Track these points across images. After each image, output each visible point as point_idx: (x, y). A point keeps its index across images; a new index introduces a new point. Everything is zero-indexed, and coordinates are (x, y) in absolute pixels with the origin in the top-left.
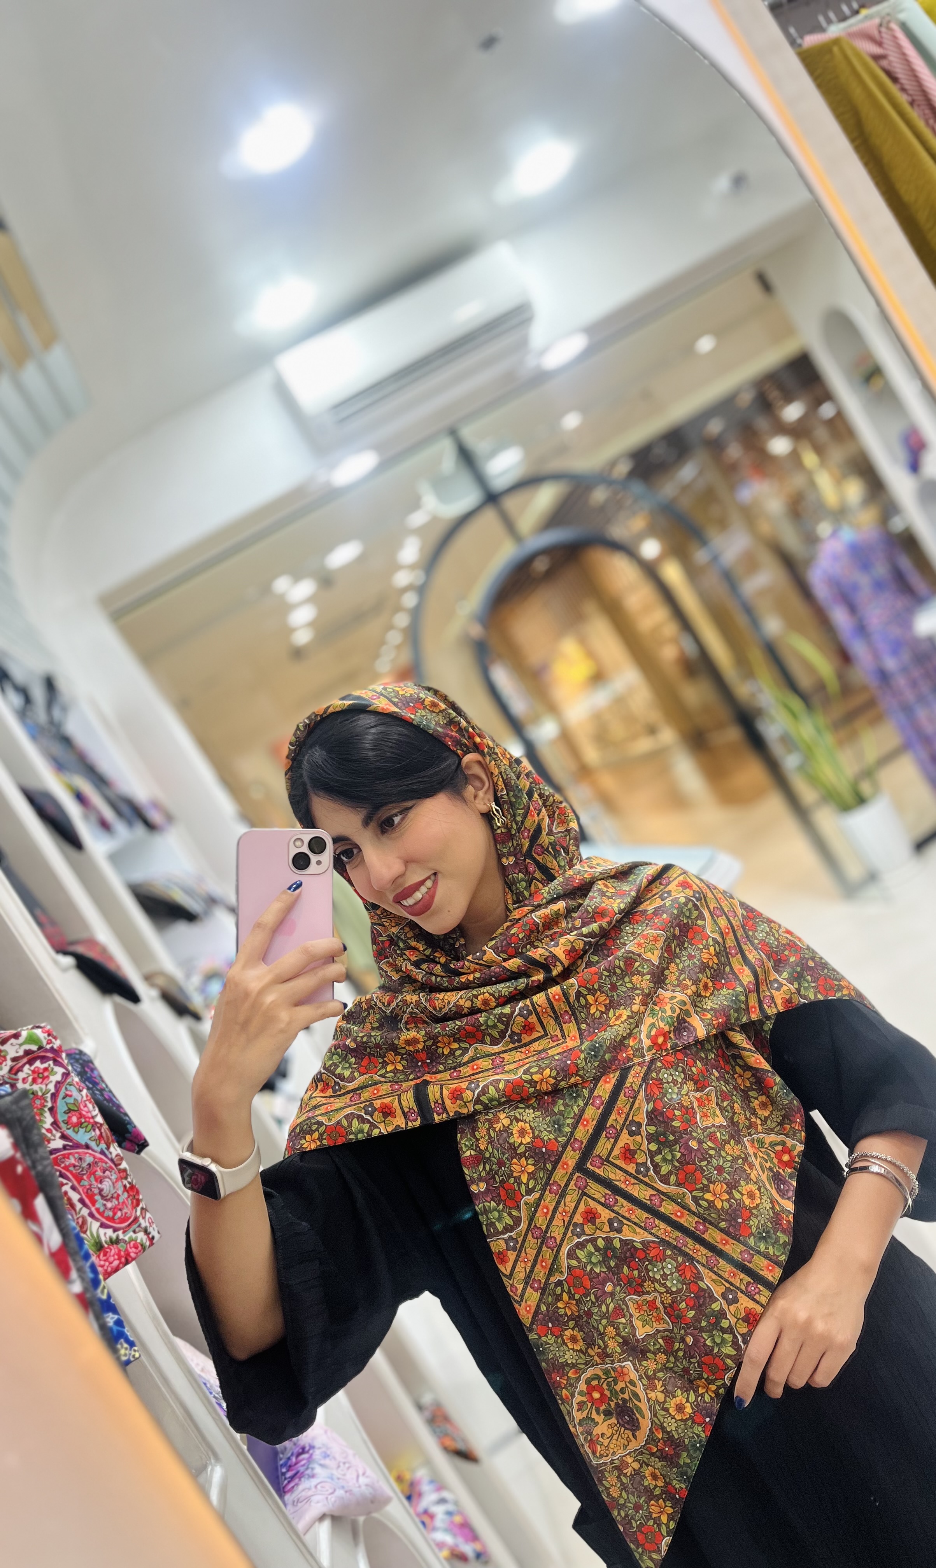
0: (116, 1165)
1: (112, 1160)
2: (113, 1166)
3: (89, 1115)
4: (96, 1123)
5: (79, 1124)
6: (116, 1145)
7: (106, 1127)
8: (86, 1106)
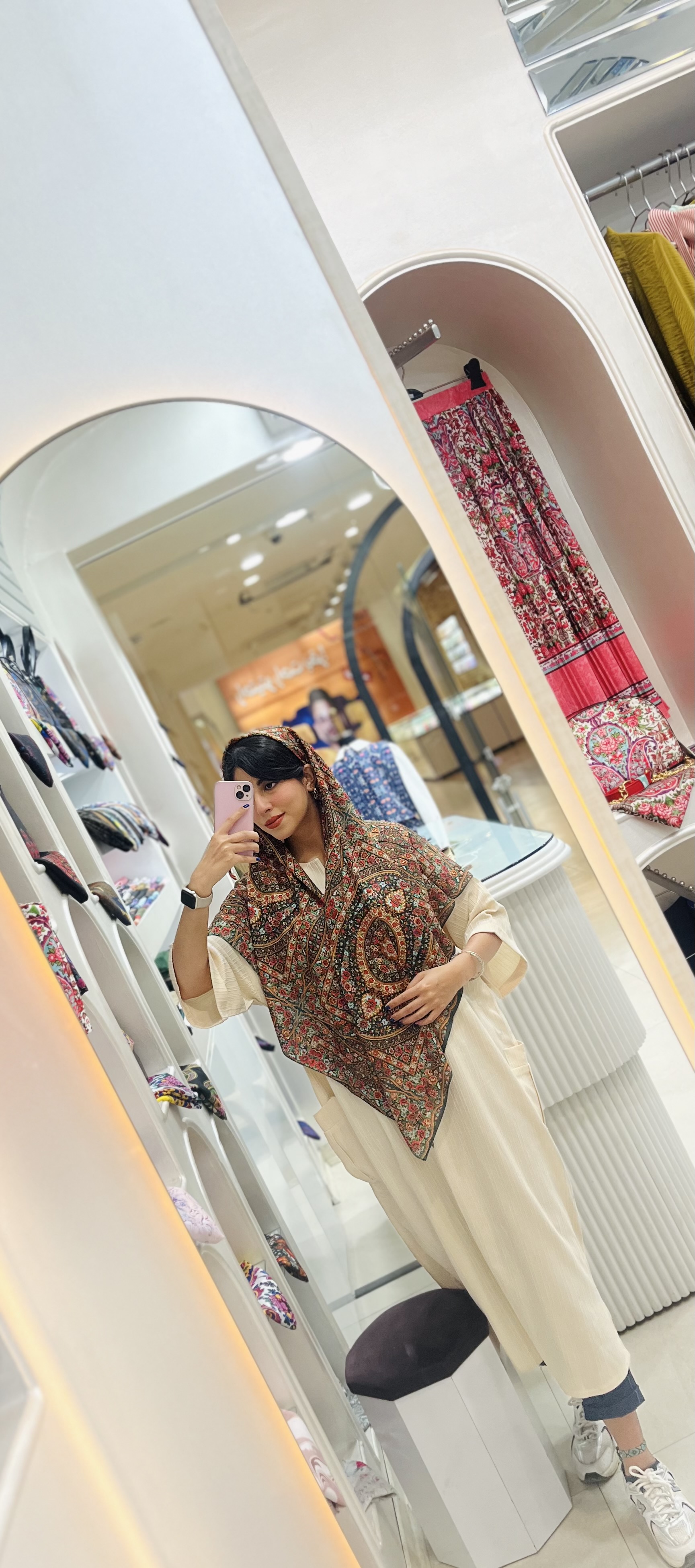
0: (72, 987)
1: (70, 984)
2: (70, 987)
3: (60, 957)
4: (64, 962)
5: (55, 961)
6: (73, 975)
7: (68, 965)
8: (59, 951)
